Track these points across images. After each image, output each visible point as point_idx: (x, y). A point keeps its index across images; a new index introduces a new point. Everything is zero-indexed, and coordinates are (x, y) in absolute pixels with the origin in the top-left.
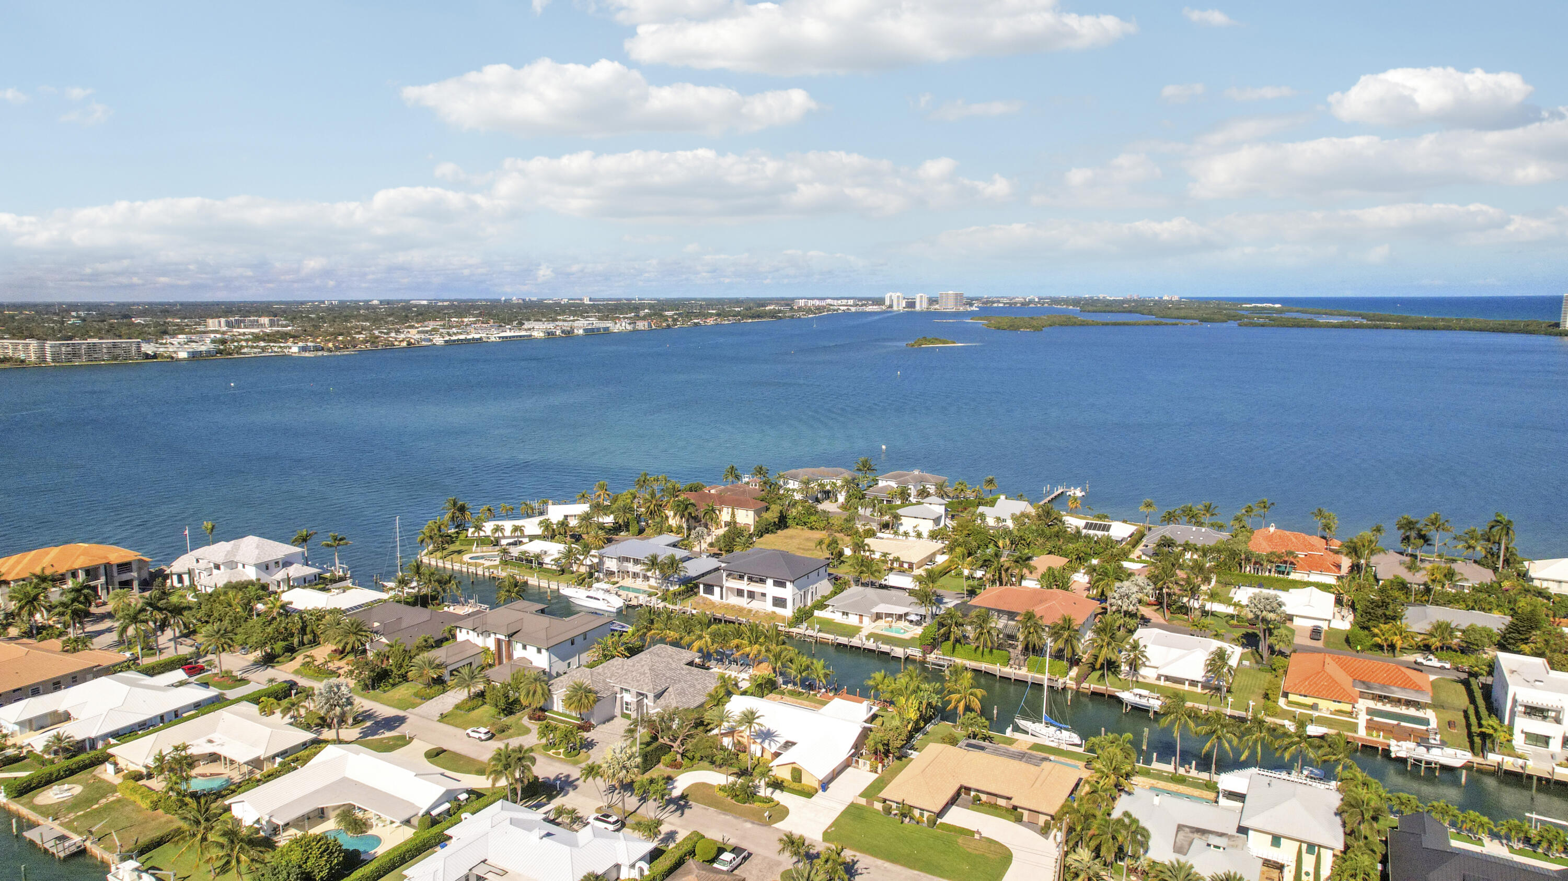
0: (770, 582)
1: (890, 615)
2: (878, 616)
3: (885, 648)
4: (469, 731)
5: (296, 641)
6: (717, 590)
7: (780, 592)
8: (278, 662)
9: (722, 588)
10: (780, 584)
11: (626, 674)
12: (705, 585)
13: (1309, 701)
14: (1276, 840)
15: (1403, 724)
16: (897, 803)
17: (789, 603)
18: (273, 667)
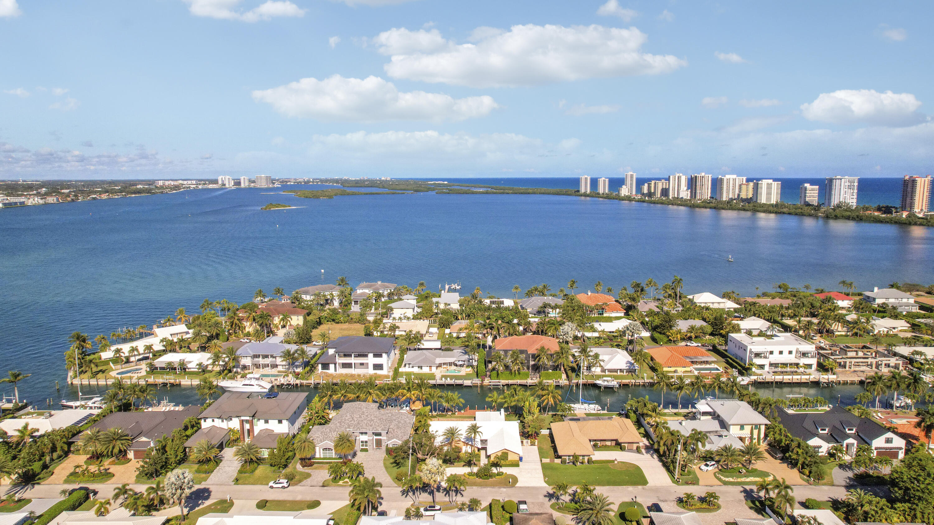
0: (371, 355)
1: (444, 364)
2: (440, 365)
3: (459, 382)
4: (271, 484)
5: (48, 458)
6: (332, 366)
7: (378, 361)
8: (39, 479)
9: (335, 364)
10: (378, 355)
11: (358, 423)
12: (322, 364)
13: (673, 369)
14: (742, 427)
15: (712, 372)
16: (569, 456)
17: (385, 367)
18: (38, 484)
